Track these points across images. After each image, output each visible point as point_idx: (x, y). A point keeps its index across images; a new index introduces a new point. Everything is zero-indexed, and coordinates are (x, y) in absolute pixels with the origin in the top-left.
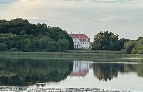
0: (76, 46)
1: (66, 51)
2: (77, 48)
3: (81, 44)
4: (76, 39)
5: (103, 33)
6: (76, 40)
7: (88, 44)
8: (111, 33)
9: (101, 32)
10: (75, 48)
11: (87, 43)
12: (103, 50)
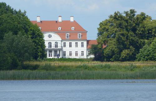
0: (50, 51)
1: (26, 63)
2: (53, 57)
3: (65, 46)
4: (52, 34)
5: (121, 17)
6: (50, 36)
7: (82, 46)
8: (143, 14)
9: (116, 14)
10: (48, 57)
11: (79, 43)
12: (124, 60)
